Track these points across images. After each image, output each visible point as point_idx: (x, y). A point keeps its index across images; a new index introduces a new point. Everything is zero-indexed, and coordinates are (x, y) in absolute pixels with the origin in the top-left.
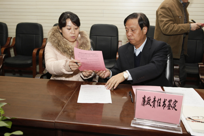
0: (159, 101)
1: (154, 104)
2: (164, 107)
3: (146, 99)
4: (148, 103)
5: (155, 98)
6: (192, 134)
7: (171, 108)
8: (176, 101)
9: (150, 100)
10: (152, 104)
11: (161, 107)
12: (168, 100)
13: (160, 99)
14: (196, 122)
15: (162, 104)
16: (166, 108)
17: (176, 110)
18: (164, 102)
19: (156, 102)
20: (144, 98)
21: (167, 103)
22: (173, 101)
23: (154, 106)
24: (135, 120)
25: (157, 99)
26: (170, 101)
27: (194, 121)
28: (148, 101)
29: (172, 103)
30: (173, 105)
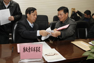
0: (32, 49)
1: (29, 50)
2: (34, 51)
3: (25, 49)
4: (26, 50)
5: (29, 48)
6: (48, 62)
7: (37, 51)
9: (27, 49)
10: (28, 51)
11: (33, 51)
12: (36, 48)
13: (32, 48)
14: (49, 56)
15: (33, 50)
16: (35, 51)
17: (40, 52)
18: (34, 49)
19: (30, 49)
20: (24, 48)
21: (35, 49)
22: (38, 47)
23: (29, 51)
24: (21, 60)
25: (30, 48)
26: (37, 48)
27: (48, 55)
28: (26, 49)
29: (38, 49)
30: (38, 50)
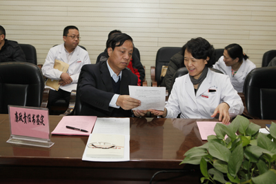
0: (29, 117)
2: (34, 122)
3: (18, 116)
4: (21, 119)
5: (25, 114)
7: (39, 123)
8: (42, 117)
9: (22, 116)
10: (24, 120)
11: (32, 123)
12: (36, 116)
13: (30, 115)
15: (32, 120)
16: (36, 123)
17: (44, 125)
18: (33, 117)
19: (27, 118)
20: (16, 114)
21: (36, 118)
22: (40, 116)
23: (25, 122)
25: (27, 115)
26: (38, 116)
28: (20, 117)
29: (39, 119)
